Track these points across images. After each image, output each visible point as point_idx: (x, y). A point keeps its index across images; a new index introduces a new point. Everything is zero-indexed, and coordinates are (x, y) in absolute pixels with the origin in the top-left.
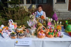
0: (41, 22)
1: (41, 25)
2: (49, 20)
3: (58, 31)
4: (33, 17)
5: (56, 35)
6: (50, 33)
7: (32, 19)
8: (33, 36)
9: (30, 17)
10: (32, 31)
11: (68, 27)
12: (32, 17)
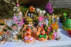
0: (30, 16)
1: (30, 20)
2: (41, 13)
3: (54, 31)
4: (18, 11)
5: (50, 37)
6: (41, 36)
7: (18, 12)
8: (16, 40)
9: (14, 10)
10: (14, 34)
11: (68, 23)
12: (16, 10)
